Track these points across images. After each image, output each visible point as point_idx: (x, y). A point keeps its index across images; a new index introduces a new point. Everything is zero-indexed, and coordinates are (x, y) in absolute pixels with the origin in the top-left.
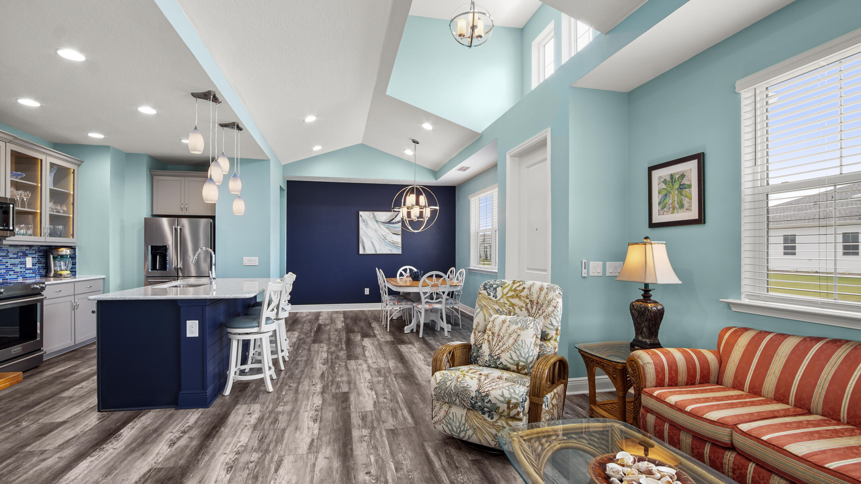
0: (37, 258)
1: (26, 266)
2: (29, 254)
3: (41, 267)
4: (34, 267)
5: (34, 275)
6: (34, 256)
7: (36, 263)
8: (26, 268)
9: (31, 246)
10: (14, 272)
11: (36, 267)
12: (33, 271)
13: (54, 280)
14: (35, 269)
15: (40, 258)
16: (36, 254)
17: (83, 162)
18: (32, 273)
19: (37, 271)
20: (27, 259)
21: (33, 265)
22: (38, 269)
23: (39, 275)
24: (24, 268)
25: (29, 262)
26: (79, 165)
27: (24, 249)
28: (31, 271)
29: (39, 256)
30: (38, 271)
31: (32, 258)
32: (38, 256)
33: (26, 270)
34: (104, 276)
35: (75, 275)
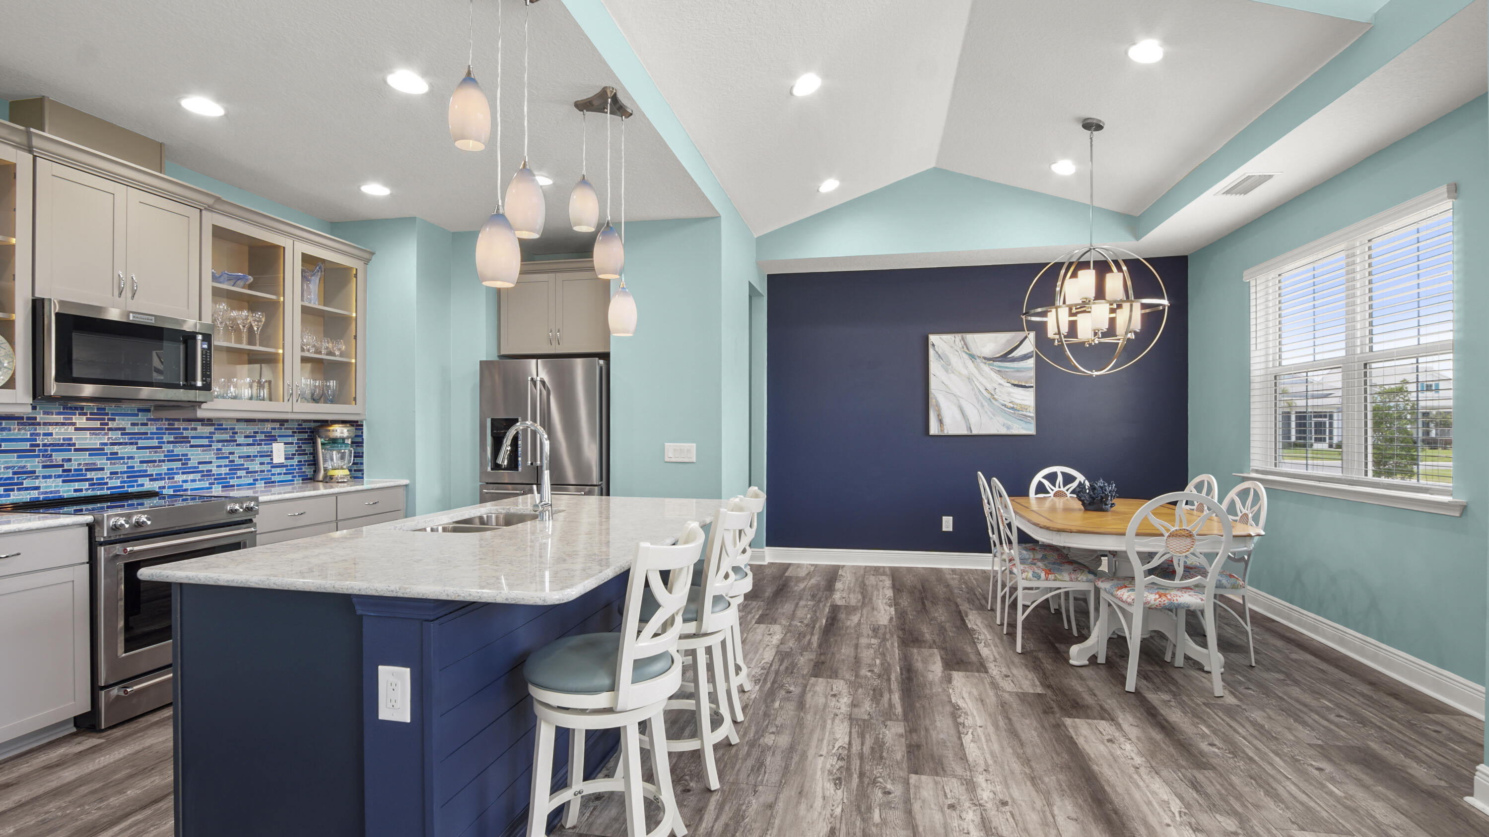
0: (296, 443)
1: (272, 459)
2: (279, 436)
3: (305, 461)
4: (289, 462)
5: (289, 477)
6: (290, 440)
7: (294, 455)
8: (272, 463)
9: (282, 422)
10: (247, 473)
11: (295, 462)
12: (286, 470)
14: (293, 465)
15: (302, 443)
16: (294, 436)
17: (373, 254)
18: (285, 474)
19: (295, 469)
20: (275, 445)
21: (286, 459)
22: (297, 465)
23: (299, 476)
24: (268, 463)
25: (279, 452)
26: (367, 262)
27: (268, 427)
28: (284, 470)
29: (301, 439)
30: (299, 469)
31: (285, 444)
32: (298, 439)
33: (272, 467)
34: (405, 482)
35: (362, 478)
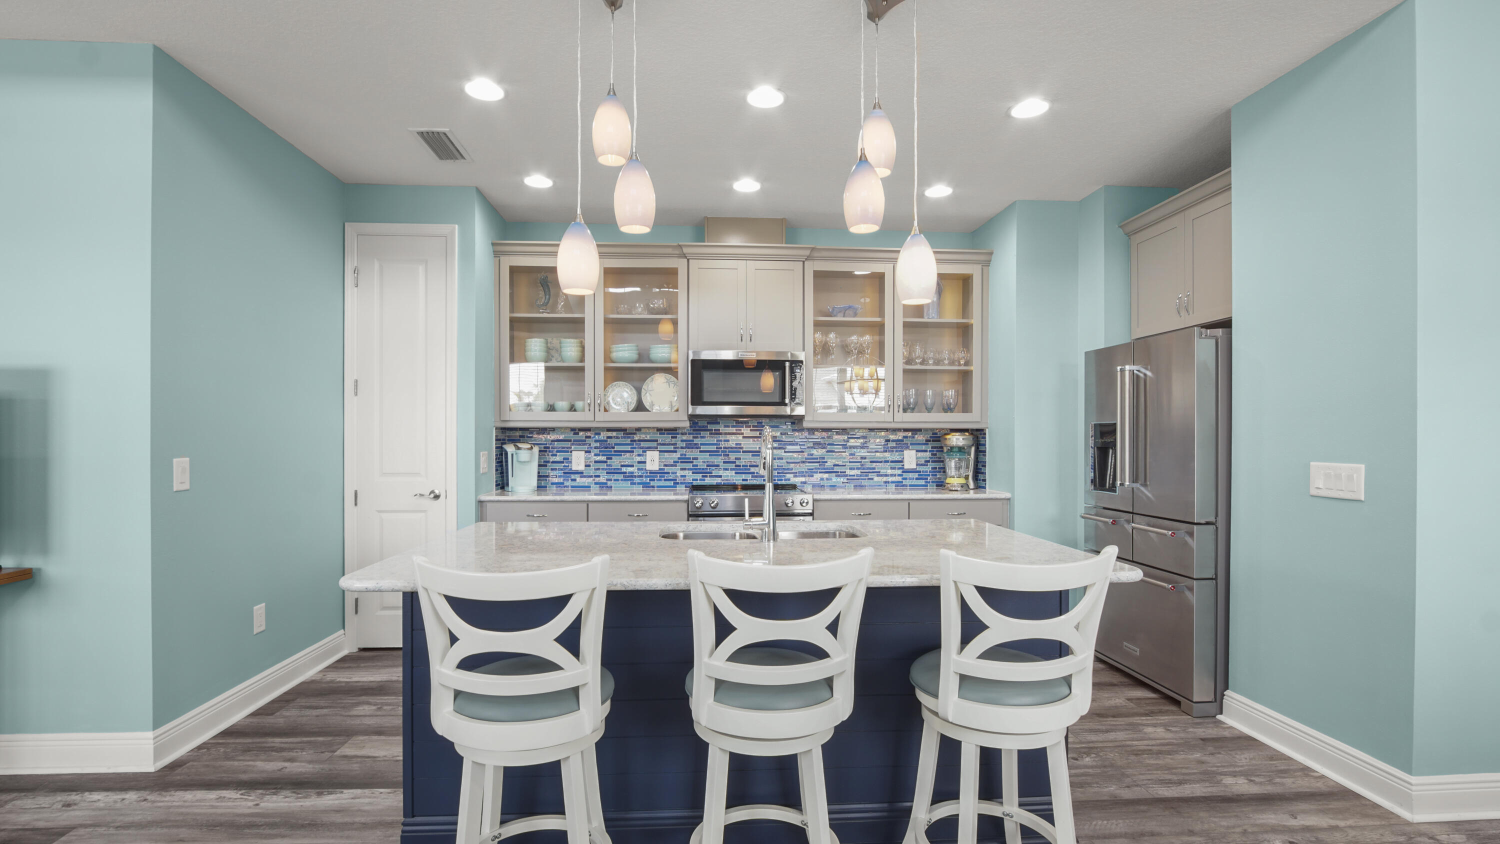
0: (930, 451)
1: (903, 465)
2: (911, 444)
3: (939, 468)
4: (921, 469)
5: (922, 482)
6: (924, 448)
7: (928, 461)
8: (903, 468)
9: (915, 431)
11: (929, 468)
12: (919, 475)
13: (975, 493)
14: (927, 472)
15: (937, 451)
16: (928, 444)
17: (991, 254)
18: (917, 479)
19: (929, 475)
20: (906, 452)
21: (917, 465)
22: (930, 472)
23: (933, 482)
24: (899, 469)
25: (910, 458)
26: (987, 264)
27: (900, 436)
28: (916, 475)
29: (935, 447)
30: (932, 475)
32: (932, 448)
33: (903, 472)
34: (1008, 495)
35: (985, 488)
